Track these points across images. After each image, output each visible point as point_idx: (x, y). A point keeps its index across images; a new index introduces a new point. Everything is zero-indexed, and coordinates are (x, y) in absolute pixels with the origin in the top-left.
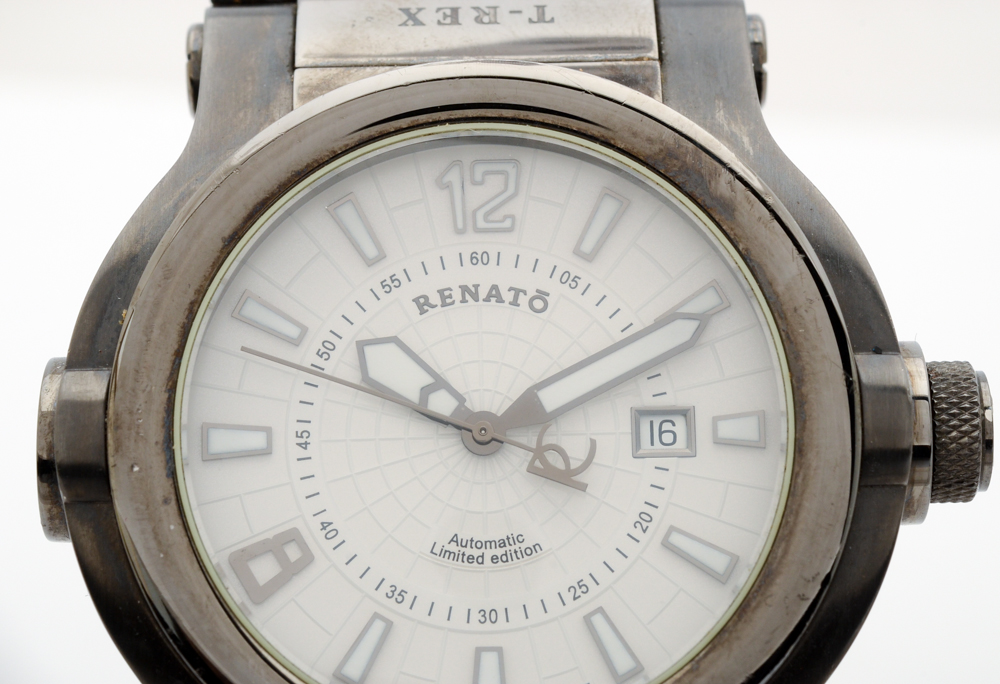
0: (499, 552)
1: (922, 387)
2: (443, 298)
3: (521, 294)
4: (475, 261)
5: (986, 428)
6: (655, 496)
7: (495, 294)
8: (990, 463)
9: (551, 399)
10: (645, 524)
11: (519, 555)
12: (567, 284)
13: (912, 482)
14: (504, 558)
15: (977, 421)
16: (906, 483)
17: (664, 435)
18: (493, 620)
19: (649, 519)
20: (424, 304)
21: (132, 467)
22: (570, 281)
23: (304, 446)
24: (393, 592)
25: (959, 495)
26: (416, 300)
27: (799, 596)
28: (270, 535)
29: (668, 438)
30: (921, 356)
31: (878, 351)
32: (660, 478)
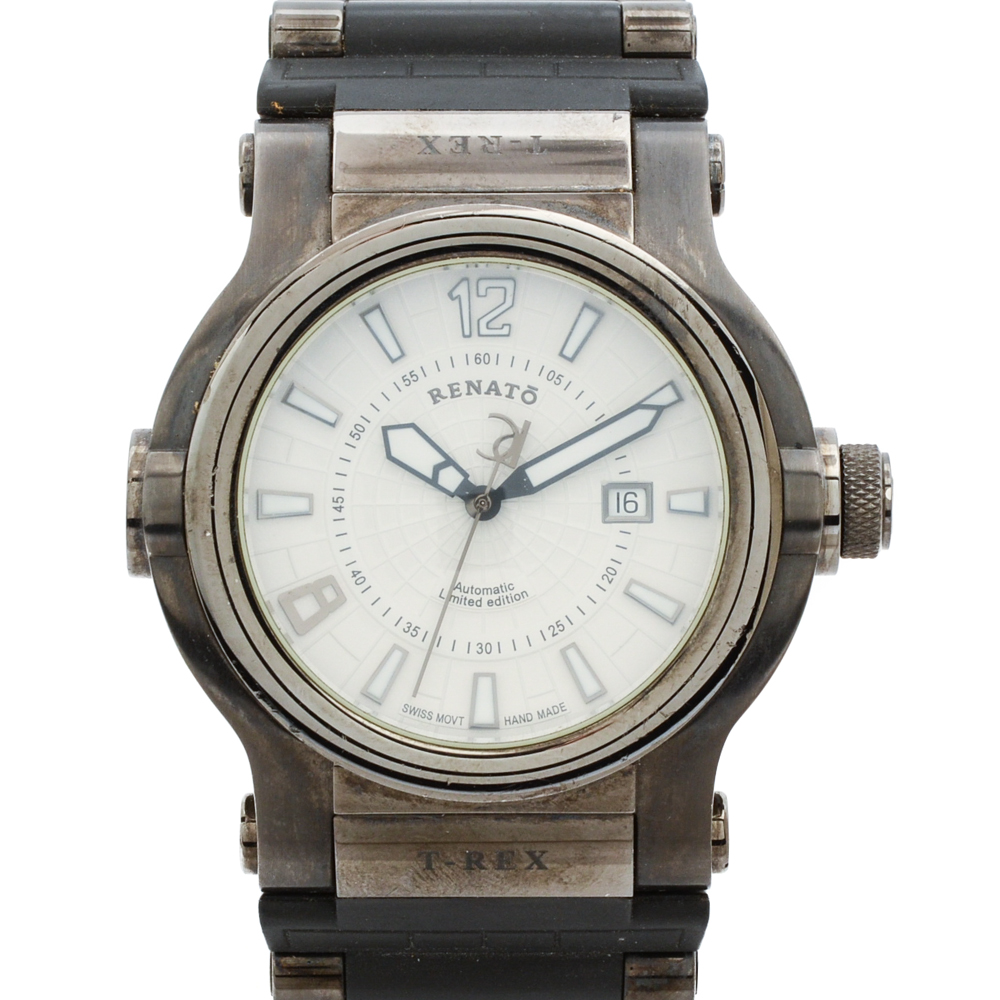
0: (494, 597)
1: (834, 470)
2: (452, 391)
3: (515, 389)
4: (478, 361)
6: (619, 555)
7: (494, 388)
9: (537, 475)
10: (610, 577)
11: (510, 600)
12: (553, 381)
13: (824, 549)
14: (498, 602)
15: (878, 500)
16: (818, 551)
17: (628, 504)
18: (488, 651)
19: (614, 572)
20: (438, 395)
21: (205, 532)
22: (555, 379)
23: (339, 509)
24: (409, 627)
26: (430, 393)
27: (728, 643)
28: (311, 580)
29: (631, 507)
30: (836, 440)
31: (799, 446)
32: (623, 540)
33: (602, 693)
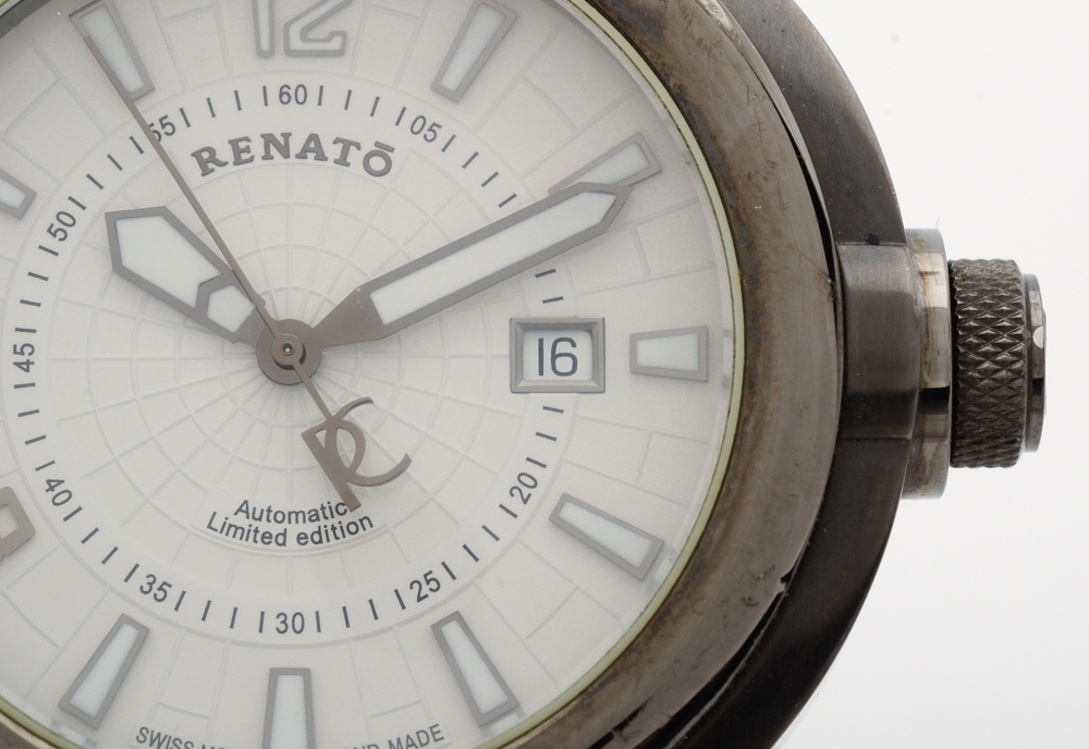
0: (309, 528)
1: (937, 295)
2: (237, 152)
3: (353, 148)
4: (285, 98)
5: (1035, 358)
6: (542, 450)
7: (313, 147)
8: (1040, 411)
9: (391, 304)
10: (526, 491)
11: (339, 534)
12: (422, 134)
13: (921, 436)
14: (316, 538)
15: (1020, 347)
16: (909, 436)
17: (558, 360)
18: (298, 628)
19: (532, 483)
20: (210, 161)
22: (425, 131)
23: (25, 366)
24: (150, 584)
25: (994, 456)
26: (197, 155)
27: (743, 599)
29: (564, 364)
30: (942, 251)
31: (873, 240)
32: (550, 424)
33: (511, 706)
